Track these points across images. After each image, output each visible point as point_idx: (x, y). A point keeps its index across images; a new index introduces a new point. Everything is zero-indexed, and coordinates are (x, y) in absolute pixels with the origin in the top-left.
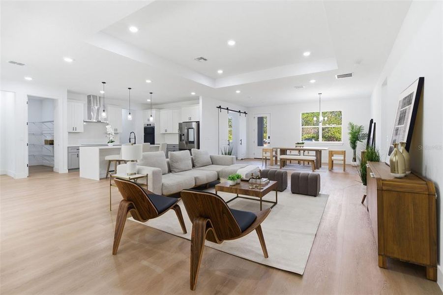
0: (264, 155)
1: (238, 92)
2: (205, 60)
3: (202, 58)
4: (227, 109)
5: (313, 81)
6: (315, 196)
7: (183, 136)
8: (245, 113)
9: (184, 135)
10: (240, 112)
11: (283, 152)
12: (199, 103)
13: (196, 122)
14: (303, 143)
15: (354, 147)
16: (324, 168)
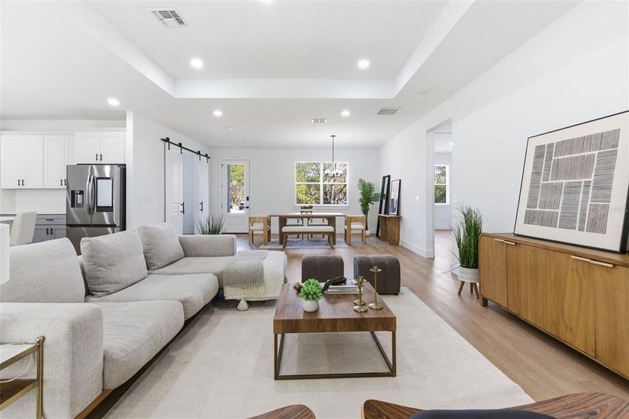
0: (251, 228)
1: (218, 113)
2: (181, 22)
3: (173, 15)
4: (180, 145)
5: (346, 113)
6: (397, 294)
7: (79, 197)
8: (206, 156)
9: (82, 193)
10: (199, 153)
11: (283, 221)
12: (125, 126)
13: (119, 165)
14: (311, 207)
15: (365, 211)
16: (340, 242)
